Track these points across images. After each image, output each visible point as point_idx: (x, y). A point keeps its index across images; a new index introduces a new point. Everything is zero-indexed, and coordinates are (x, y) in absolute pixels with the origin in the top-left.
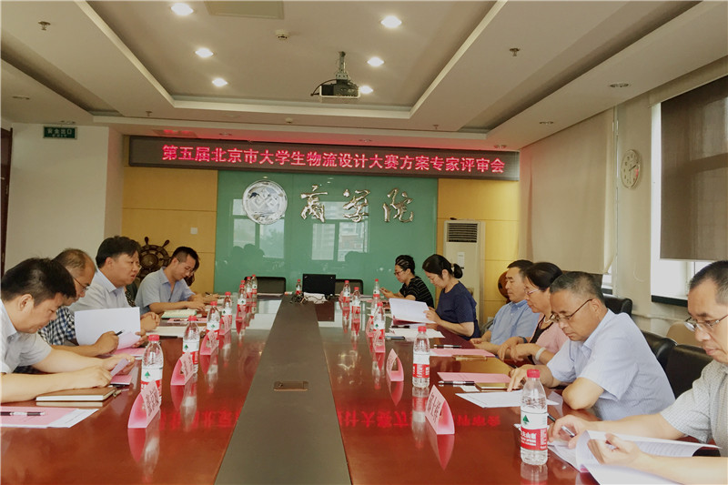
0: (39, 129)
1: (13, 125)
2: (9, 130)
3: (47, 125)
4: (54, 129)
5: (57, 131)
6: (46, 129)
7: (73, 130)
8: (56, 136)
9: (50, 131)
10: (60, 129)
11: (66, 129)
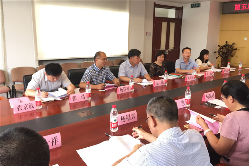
0: (189, 5)
1: (183, 5)
2: (182, 7)
3: (191, 4)
4: (194, 4)
5: (194, 5)
6: (191, 5)
7: (199, 4)
8: (194, 7)
9: (193, 6)
10: (195, 4)
11: (197, 4)
